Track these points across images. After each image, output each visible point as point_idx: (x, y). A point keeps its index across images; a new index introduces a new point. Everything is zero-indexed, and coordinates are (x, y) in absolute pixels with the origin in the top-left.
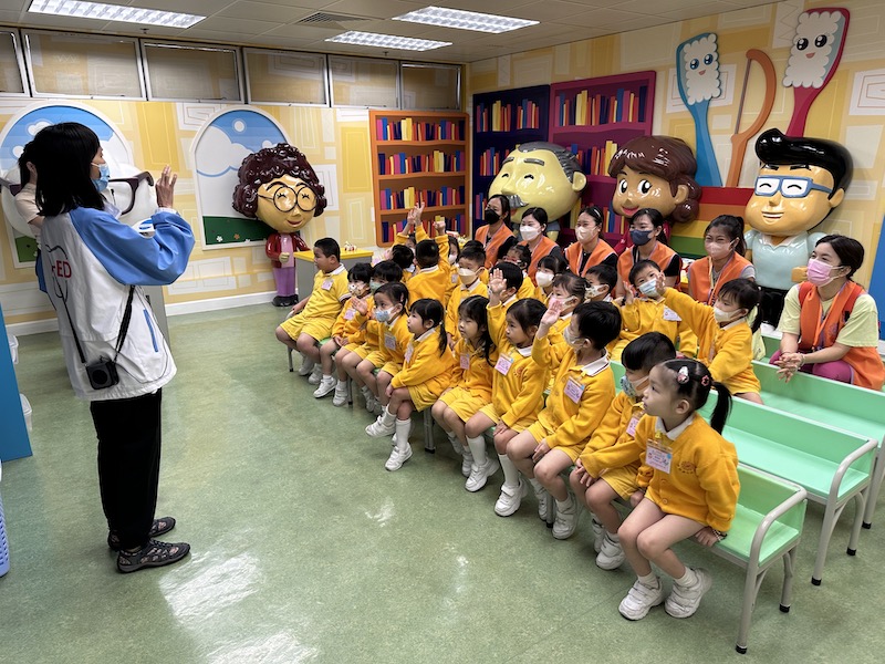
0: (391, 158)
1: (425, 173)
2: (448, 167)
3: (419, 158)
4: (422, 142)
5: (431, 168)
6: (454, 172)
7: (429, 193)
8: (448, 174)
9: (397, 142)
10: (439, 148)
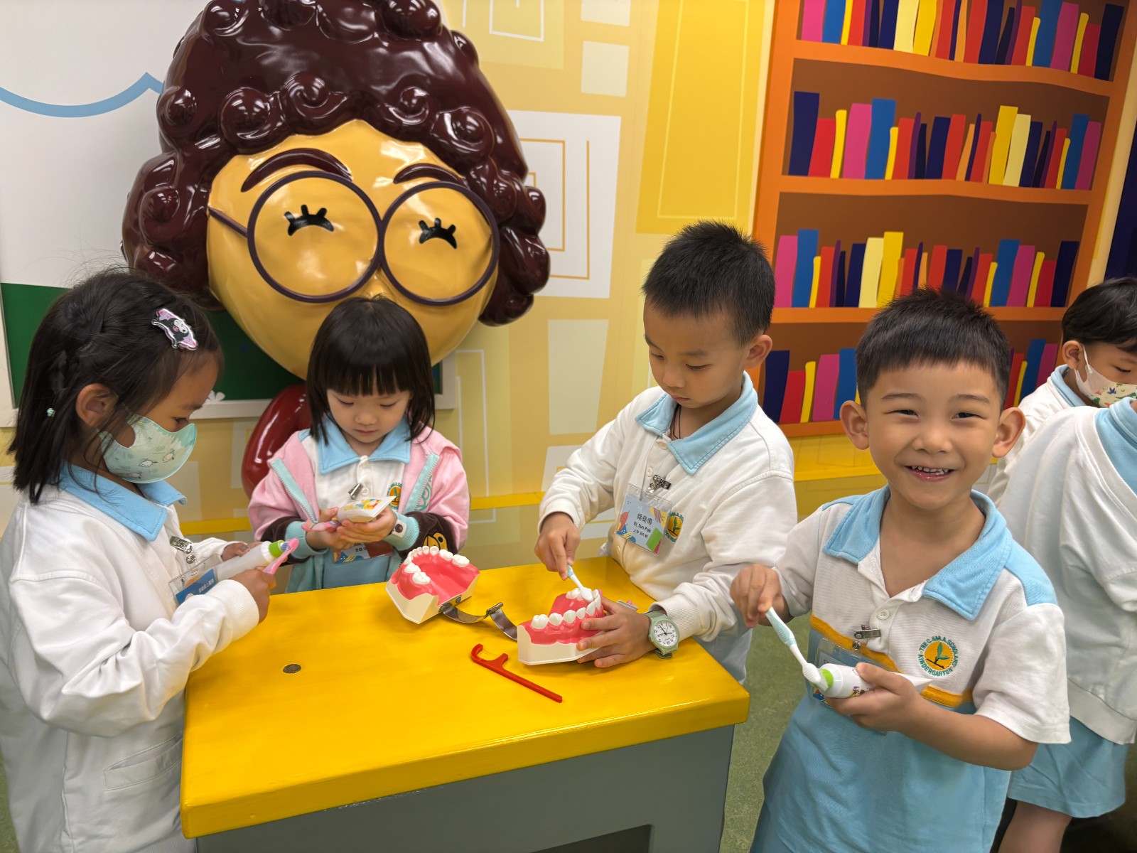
0: (841, 116)
1: (954, 185)
2: (1034, 172)
3: (942, 125)
4: (962, 68)
5: (976, 170)
6: (1055, 193)
7: (953, 256)
8: (1035, 195)
9: (873, 56)
10: (1021, 96)
